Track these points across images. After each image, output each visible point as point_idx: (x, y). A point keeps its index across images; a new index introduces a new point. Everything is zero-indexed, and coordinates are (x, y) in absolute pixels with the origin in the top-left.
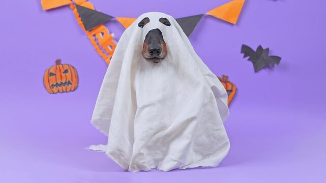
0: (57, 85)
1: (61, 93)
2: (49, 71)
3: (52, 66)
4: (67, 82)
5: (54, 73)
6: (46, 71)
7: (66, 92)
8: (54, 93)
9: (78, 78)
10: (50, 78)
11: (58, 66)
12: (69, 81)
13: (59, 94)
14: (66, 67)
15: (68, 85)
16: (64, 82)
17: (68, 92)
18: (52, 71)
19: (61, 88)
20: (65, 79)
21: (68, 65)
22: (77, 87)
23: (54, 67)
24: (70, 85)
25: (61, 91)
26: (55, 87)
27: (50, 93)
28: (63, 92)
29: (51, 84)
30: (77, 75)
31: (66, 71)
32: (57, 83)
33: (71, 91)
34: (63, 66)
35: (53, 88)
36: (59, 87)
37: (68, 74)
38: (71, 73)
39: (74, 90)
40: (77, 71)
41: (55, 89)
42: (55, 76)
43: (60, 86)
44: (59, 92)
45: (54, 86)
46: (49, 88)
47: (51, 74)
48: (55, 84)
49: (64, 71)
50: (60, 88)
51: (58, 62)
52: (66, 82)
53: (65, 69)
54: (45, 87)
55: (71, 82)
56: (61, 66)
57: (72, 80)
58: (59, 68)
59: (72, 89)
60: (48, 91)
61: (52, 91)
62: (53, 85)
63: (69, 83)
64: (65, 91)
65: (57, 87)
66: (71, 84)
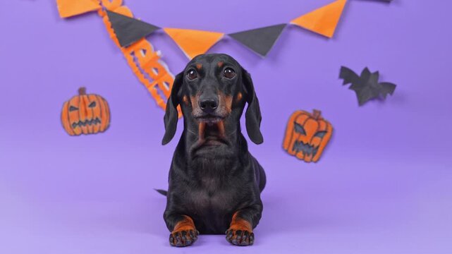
0: (80, 123)
1: (86, 134)
2: (69, 103)
3: (74, 97)
4: (95, 119)
5: (77, 107)
6: (64, 104)
7: (93, 133)
8: (75, 135)
9: (110, 113)
10: (71, 113)
11: (81, 97)
12: (97, 119)
13: (82, 136)
14: (93, 99)
15: (96, 124)
16: (90, 119)
17: (96, 133)
18: (73, 104)
19: (86, 127)
20: (91, 116)
21: (96, 95)
22: (109, 126)
23: (76, 98)
24: (98, 124)
25: (86, 132)
26: (77, 127)
27: (71, 135)
28: (89, 133)
29: (72, 123)
30: (109, 110)
31: (93, 104)
32: (80, 122)
33: (99, 132)
34: (88, 97)
35: (74, 127)
36: (82, 126)
37: (96, 108)
38: (100, 106)
39: (105, 130)
40: (108, 104)
41: (77, 130)
42: (77, 111)
43: (85, 125)
44: (82, 133)
45: (77, 124)
46: (69, 127)
47: (72, 108)
48: (77, 122)
49: (89, 104)
50: (84, 128)
51: (82, 91)
52: (92, 120)
53: (92, 101)
54: (64, 127)
55: (100, 119)
56: (85, 96)
57: (101, 116)
58: (83, 99)
59: (102, 130)
60: (67, 132)
61: (74, 132)
62: (74, 123)
63: (97, 121)
64: (91, 131)
65: (80, 126)
66: (100, 122)
